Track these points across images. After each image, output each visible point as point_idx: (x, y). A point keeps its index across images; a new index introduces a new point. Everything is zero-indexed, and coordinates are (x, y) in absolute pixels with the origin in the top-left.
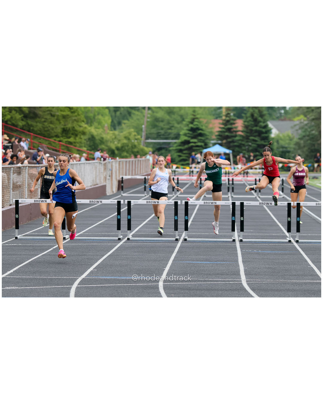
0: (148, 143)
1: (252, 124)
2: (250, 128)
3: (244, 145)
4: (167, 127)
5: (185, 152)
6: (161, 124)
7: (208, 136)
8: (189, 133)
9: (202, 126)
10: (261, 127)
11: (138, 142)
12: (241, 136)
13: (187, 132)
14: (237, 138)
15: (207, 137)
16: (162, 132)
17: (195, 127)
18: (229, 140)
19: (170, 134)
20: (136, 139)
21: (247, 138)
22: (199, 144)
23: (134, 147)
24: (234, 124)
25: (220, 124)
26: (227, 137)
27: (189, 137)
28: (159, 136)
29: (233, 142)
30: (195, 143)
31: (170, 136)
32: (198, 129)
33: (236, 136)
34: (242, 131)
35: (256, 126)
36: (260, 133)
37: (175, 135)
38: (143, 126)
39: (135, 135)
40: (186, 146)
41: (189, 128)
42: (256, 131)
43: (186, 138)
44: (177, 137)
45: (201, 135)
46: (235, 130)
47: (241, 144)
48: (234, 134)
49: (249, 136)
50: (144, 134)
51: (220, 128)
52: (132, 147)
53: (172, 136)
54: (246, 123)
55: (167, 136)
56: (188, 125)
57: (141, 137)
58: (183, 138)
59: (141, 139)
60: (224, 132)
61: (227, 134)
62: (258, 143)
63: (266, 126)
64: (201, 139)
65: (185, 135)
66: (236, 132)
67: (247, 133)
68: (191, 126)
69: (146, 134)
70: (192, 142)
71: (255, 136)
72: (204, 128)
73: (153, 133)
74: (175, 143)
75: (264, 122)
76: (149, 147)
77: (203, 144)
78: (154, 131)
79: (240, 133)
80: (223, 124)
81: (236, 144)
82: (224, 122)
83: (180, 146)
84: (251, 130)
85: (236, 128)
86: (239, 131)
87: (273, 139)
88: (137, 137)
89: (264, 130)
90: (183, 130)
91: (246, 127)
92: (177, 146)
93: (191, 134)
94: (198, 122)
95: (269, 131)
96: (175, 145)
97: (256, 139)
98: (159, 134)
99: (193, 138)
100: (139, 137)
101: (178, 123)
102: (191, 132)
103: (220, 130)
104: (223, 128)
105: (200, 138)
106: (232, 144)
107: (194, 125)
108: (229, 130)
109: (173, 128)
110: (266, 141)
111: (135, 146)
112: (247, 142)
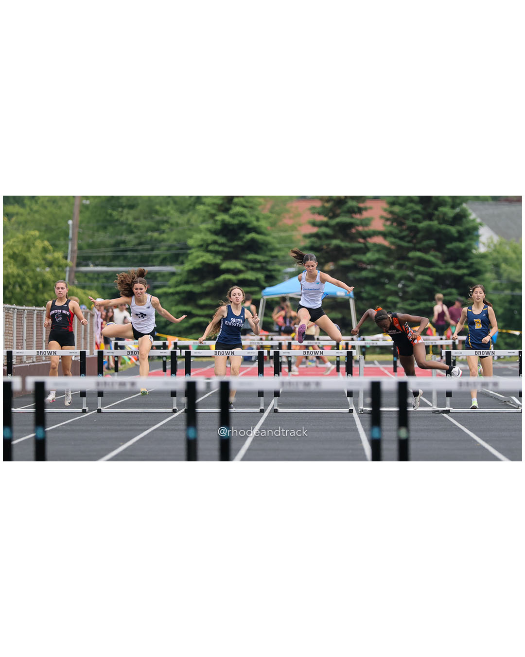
0: (85, 274)
1: (417, 212)
2: (410, 223)
3: (390, 277)
4: (148, 223)
5: (202, 302)
6: (128, 216)
7: (278, 250)
8: (215, 242)
9: (258, 219)
10: (444, 220)
11: (53, 273)
12: (380, 248)
13: (211, 238)
14: (370, 256)
15: (274, 253)
16: (131, 239)
17: (235, 221)
18: (344, 262)
19: (154, 245)
20: (50, 264)
21: (399, 255)
22: (250, 276)
23: (41, 286)
24: (360, 210)
25: (313, 210)
26: (336, 254)
27: (217, 253)
28: (119, 254)
29: (357, 267)
30: (236, 272)
31: (155, 252)
32: (245, 228)
33: (365, 250)
34: (384, 235)
35: (430, 217)
36: (441, 240)
37: (170, 247)
38: (70, 222)
39: (45, 250)
40: (208, 284)
41: (218, 226)
42: (429, 233)
43: (208, 258)
44: (178, 255)
45: (254, 247)
46: (360, 229)
47: (382, 274)
48: (359, 243)
49: (410, 249)
50: (72, 247)
51: (314, 224)
52: (36, 287)
53: (162, 251)
54: (397, 209)
55: (146, 254)
56: (213, 216)
57: (66, 258)
58: (198, 258)
59: (63, 262)
60: (327, 237)
61: (336, 242)
62: (434, 270)
63: (460, 218)
64: (255, 261)
65: (204, 247)
66: (365, 236)
67: (402, 238)
68: (222, 217)
69: (80, 248)
70: (228, 271)
71: (425, 250)
72: (263, 224)
73: (102, 244)
74: (173, 274)
75: (453, 207)
76: (90, 289)
77: (261, 276)
78: (105, 237)
79: (379, 240)
80: (324, 212)
81: (364, 274)
82: (328, 205)
83: (187, 283)
84: (414, 230)
85: (365, 223)
86: (376, 233)
87: (484, 256)
88: (49, 257)
89: (453, 230)
90: (199, 231)
91: (398, 220)
92: (178, 284)
93: (222, 245)
94: (244, 206)
95: (470, 233)
96: (174, 280)
97: (429, 257)
98: (122, 247)
99: (227, 257)
100: (58, 255)
101: (182, 212)
102: (222, 240)
103: (315, 230)
104: (326, 225)
105: (251, 256)
106: (352, 275)
107: (233, 216)
108: (344, 230)
109: (165, 227)
110: (461, 263)
111: (45, 284)
112: (400, 267)
